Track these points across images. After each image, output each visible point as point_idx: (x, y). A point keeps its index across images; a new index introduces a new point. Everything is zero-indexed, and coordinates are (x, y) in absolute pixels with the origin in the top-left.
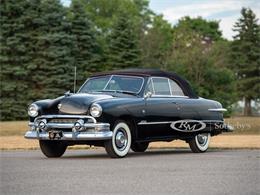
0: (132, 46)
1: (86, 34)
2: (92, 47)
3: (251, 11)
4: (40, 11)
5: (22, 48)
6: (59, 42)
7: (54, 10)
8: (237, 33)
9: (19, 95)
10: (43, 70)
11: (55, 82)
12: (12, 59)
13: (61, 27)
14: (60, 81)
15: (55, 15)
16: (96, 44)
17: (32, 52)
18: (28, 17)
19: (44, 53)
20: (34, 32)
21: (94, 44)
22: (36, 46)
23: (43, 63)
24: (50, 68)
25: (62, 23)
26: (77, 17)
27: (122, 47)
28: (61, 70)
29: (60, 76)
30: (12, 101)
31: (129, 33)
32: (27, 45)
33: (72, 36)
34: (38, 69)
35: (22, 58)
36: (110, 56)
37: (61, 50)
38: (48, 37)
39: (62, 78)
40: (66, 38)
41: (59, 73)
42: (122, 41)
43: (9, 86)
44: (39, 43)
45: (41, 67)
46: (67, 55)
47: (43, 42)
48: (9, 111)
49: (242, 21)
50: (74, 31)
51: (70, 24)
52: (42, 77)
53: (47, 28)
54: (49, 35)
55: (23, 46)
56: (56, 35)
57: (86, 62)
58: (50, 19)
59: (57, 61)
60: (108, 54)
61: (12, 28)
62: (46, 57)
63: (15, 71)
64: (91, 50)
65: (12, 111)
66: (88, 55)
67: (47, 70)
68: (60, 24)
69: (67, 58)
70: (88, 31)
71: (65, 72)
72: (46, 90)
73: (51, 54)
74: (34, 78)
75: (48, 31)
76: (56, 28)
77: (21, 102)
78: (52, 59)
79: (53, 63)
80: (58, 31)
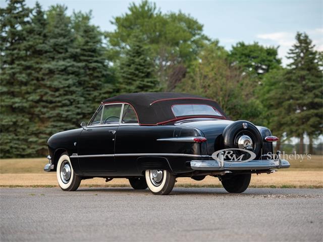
0: (148, 75)
1: (97, 62)
2: (103, 76)
3: (306, 37)
4: (45, 36)
5: (23, 77)
6: (64, 71)
7: (61, 35)
8: (292, 61)
9: (19, 130)
10: (46, 101)
11: (59, 115)
12: (12, 90)
13: (67, 54)
14: (65, 114)
15: (61, 40)
16: (108, 72)
17: (35, 82)
18: (31, 43)
19: (48, 83)
20: (38, 60)
21: (105, 73)
22: (40, 75)
23: (46, 93)
24: (54, 100)
25: (70, 50)
26: (87, 42)
27: (137, 76)
28: (67, 102)
29: (66, 108)
30: (11, 136)
31: (145, 60)
32: (29, 75)
33: (80, 64)
34: (40, 100)
35: (24, 88)
36: (123, 86)
37: (67, 80)
38: (52, 65)
39: (68, 111)
40: (72, 66)
41: (64, 105)
42: (137, 69)
43: (7, 120)
44: (43, 71)
45: (44, 98)
46: (74, 85)
47: (47, 71)
48: (7, 148)
49: (297, 47)
50: (82, 58)
51: (78, 50)
52: (45, 110)
53: (51, 55)
54: (54, 63)
55: (24, 75)
56: (61, 63)
57: (96, 93)
58: (56, 45)
59: (61, 92)
60: (121, 83)
61: (13, 55)
62: (50, 87)
63: (14, 103)
64: (103, 79)
65: (11, 147)
66: (98, 85)
67: (51, 102)
68: (67, 51)
69: (73, 88)
70: (99, 59)
71: (71, 104)
72: (49, 124)
73: (56, 84)
74: (37, 110)
75: (53, 58)
76: (63, 55)
77: (22, 137)
78: (57, 90)
79: (57, 94)
80: (64, 59)
